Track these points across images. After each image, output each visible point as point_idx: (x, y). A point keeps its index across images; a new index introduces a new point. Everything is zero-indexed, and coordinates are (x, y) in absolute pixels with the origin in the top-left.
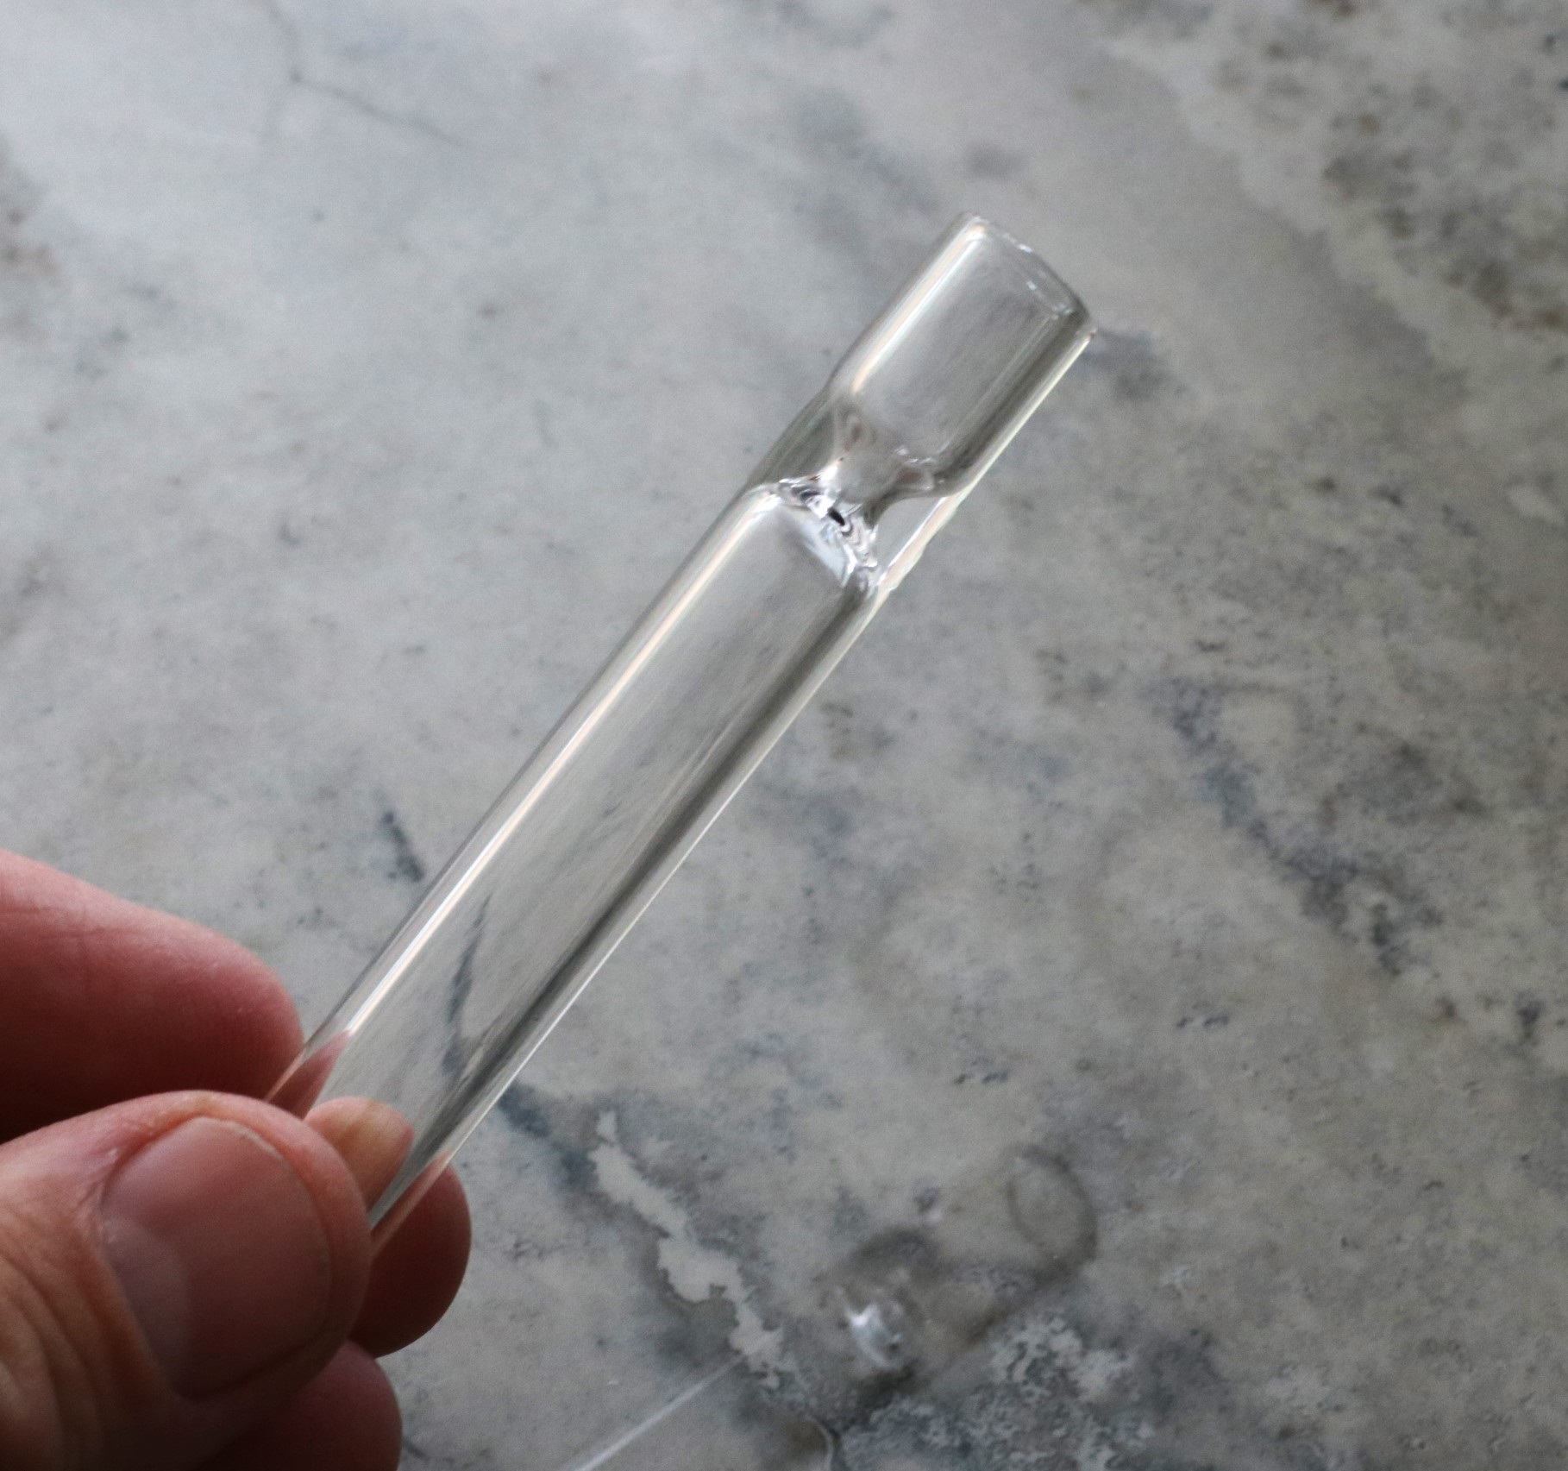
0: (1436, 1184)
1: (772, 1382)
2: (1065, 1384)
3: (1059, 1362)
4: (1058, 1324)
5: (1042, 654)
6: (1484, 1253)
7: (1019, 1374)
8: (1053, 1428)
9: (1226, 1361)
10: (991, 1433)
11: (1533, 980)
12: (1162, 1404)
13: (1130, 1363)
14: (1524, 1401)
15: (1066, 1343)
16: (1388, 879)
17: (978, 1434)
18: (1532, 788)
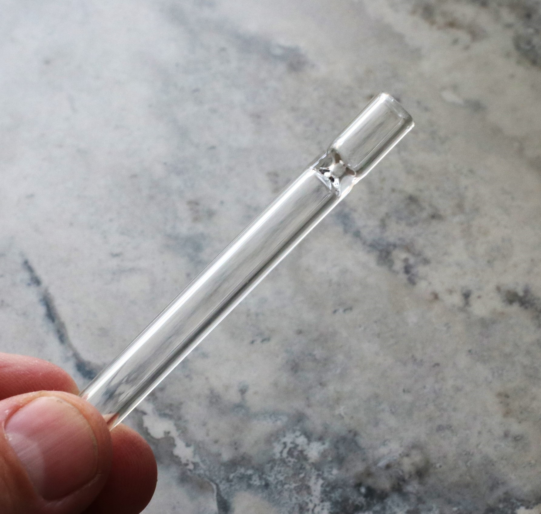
0: (437, 365)
1: (191, 467)
2: (302, 457)
3: (299, 448)
4: (298, 433)
5: (269, 174)
6: (458, 389)
7: (285, 455)
8: (299, 474)
9: (363, 441)
10: (276, 478)
11: (468, 281)
12: (340, 461)
13: (327, 445)
14: (478, 445)
15: (301, 440)
16: (408, 248)
17: (271, 479)
18: (460, 207)
